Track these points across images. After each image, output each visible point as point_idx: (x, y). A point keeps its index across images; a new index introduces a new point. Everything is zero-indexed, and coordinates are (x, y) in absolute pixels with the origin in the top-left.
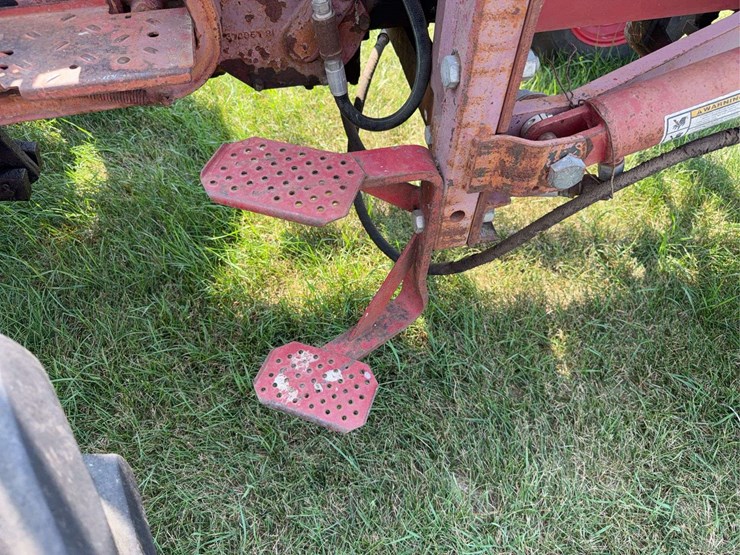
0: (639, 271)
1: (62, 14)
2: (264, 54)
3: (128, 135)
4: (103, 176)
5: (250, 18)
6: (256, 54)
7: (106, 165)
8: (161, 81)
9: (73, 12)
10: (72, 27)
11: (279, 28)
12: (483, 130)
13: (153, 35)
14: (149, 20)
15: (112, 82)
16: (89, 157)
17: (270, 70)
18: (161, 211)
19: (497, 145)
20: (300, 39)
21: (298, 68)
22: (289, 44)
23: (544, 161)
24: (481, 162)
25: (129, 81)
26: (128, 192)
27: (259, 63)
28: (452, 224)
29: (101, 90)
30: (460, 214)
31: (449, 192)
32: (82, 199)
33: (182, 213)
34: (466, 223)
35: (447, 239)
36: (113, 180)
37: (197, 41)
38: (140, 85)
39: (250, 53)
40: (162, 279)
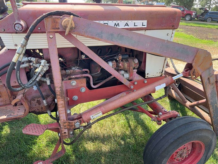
0: (123, 143)
1: (5, 107)
2: (38, 110)
3: (16, 123)
4: (9, 132)
5: (36, 105)
6: (37, 110)
7: (10, 130)
8: (19, 117)
9: (7, 106)
10: (7, 109)
11: (40, 106)
12: (64, 120)
13: (19, 110)
14: (19, 107)
15: (11, 117)
16: (6, 128)
17: (39, 112)
18: (20, 139)
19: (66, 122)
20: (44, 107)
21: (44, 111)
22: (42, 108)
23: (73, 124)
24: (65, 125)
25: (14, 117)
26: (14, 135)
27: (37, 111)
28: (64, 134)
29: (9, 118)
30: (65, 133)
31: (62, 129)
32: (3, 138)
33: (25, 139)
34: (67, 134)
35: (64, 137)
36: (11, 133)
37: (25, 110)
38: (16, 117)
39: (36, 110)
40: (18, 154)
